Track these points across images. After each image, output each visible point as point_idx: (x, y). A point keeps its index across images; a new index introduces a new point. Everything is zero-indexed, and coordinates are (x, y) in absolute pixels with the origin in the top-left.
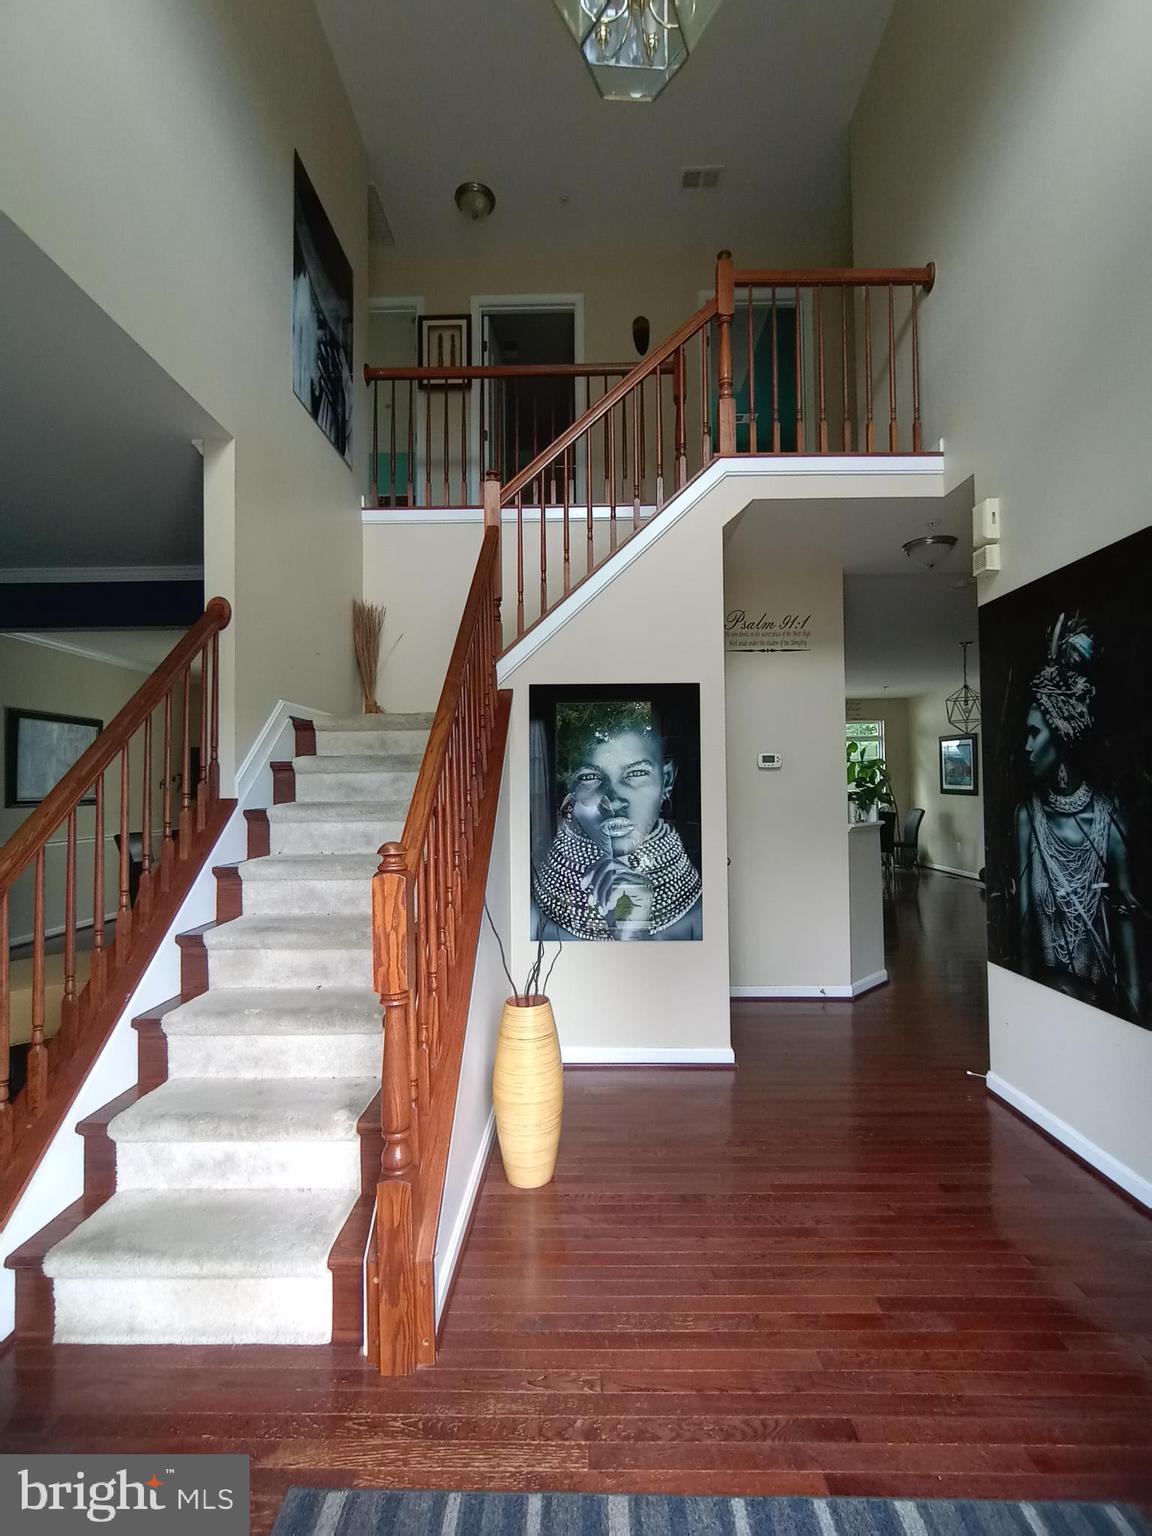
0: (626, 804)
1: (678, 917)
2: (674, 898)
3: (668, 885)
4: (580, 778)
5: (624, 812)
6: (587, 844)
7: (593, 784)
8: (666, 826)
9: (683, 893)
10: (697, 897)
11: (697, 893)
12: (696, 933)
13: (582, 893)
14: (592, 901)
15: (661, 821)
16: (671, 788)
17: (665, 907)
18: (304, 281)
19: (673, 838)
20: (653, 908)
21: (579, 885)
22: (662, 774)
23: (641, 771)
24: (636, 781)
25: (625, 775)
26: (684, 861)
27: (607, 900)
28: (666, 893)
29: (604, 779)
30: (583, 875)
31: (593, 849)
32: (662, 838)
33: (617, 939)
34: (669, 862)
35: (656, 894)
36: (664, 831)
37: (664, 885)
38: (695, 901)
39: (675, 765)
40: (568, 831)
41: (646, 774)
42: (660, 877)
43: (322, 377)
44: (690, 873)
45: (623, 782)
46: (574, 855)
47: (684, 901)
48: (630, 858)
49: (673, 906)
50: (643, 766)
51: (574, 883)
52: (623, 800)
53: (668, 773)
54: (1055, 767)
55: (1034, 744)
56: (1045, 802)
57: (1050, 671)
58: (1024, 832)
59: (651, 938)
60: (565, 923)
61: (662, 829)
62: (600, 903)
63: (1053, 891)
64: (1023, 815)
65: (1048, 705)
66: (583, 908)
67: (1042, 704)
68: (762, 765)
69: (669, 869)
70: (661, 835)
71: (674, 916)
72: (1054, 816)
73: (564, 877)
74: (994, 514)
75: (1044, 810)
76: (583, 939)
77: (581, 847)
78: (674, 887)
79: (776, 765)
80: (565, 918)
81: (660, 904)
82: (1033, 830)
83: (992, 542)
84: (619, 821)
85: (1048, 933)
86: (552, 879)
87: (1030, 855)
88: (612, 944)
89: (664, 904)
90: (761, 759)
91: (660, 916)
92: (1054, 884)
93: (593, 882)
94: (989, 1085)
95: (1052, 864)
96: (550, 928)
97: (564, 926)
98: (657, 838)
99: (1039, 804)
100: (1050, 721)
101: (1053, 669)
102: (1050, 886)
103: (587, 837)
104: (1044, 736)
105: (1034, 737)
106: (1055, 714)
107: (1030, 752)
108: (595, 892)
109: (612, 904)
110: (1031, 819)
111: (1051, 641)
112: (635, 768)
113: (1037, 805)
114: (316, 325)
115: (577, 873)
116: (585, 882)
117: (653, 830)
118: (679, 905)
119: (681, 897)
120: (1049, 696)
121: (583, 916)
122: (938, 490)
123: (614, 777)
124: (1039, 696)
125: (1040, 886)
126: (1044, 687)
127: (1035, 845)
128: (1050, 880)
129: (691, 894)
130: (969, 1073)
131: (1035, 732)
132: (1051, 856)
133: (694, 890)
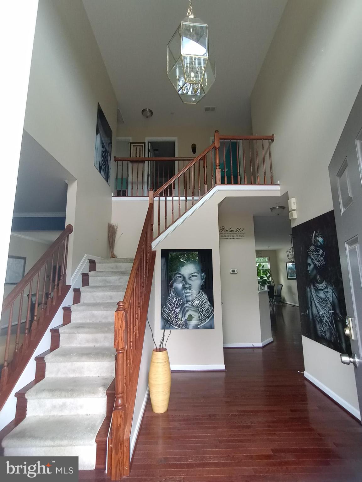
0: (190, 286)
1: (207, 321)
2: (205, 315)
3: (203, 311)
4: (176, 278)
5: (190, 288)
6: (178, 298)
7: (181, 279)
8: (203, 292)
9: (208, 313)
10: (212, 315)
11: (212, 314)
12: (212, 326)
13: (177, 314)
14: (180, 316)
15: (201, 291)
16: (204, 281)
17: (203, 318)
18: (99, 136)
19: (205, 296)
20: (199, 319)
21: (176, 311)
22: (201, 276)
23: (195, 275)
24: (193, 278)
25: (190, 277)
26: (208, 303)
27: (185, 316)
28: (203, 314)
29: (184, 279)
30: (177, 308)
31: (180, 299)
32: (202, 296)
33: (188, 329)
34: (204, 304)
35: (200, 314)
36: (202, 294)
37: (202, 311)
38: (212, 316)
39: (205, 274)
40: (172, 294)
41: (196, 276)
42: (201, 308)
43: (103, 161)
44: (210, 307)
45: (190, 279)
46: (174, 302)
47: (208, 316)
48: (192, 303)
49: (205, 318)
50: (195, 274)
51: (174, 311)
52: (190, 284)
53: (203, 276)
54: (316, 276)
55: (310, 268)
56: (314, 286)
57: (312, 247)
58: (309, 294)
59: (198, 328)
60: (172, 324)
61: (201, 293)
62: (182, 317)
63: (319, 313)
64: (308, 289)
65: (313, 257)
66: (177, 318)
67: (311, 257)
68: (232, 272)
69: (204, 306)
70: (201, 295)
71: (206, 321)
72: (317, 290)
73: (171, 309)
74: (294, 202)
75: (315, 289)
76: (177, 329)
77: (177, 299)
78: (205, 312)
79: (236, 272)
80: (171, 322)
81: (201, 317)
82: (312, 294)
83: (294, 210)
84: (188, 291)
85: (318, 326)
86: (168, 309)
87: (311, 302)
88: (186, 330)
89: (202, 317)
90: (231, 271)
91: (201, 321)
92: (319, 311)
93: (180, 310)
94: (305, 376)
95: (317, 305)
96: (167, 326)
97: (171, 325)
98: (200, 296)
99: (313, 286)
100: (314, 262)
101: (313, 247)
102: (318, 311)
103: (178, 296)
104: (312, 266)
105: (310, 266)
106: (315, 260)
107: (309, 271)
108: (181, 313)
109: (186, 317)
110: (311, 291)
111: (312, 239)
112: (193, 274)
113: (312, 287)
114: (102, 147)
115: (175, 307)
116: (178, 310)
117: (198, 294)
118: (207, 317)
119: (208, 315)
120: (313, 254)
121: (177, 321)
122: (279, 194)
123: (187, 277)
124: (310, 254)
125: (315, 311)
126: (311, 252)
127: (312, 299)
128: (317, 309)
129: (211, 314)
130: (298, 372)
131: (310, 265)
132: (317, 302)
133: (211, 313)
